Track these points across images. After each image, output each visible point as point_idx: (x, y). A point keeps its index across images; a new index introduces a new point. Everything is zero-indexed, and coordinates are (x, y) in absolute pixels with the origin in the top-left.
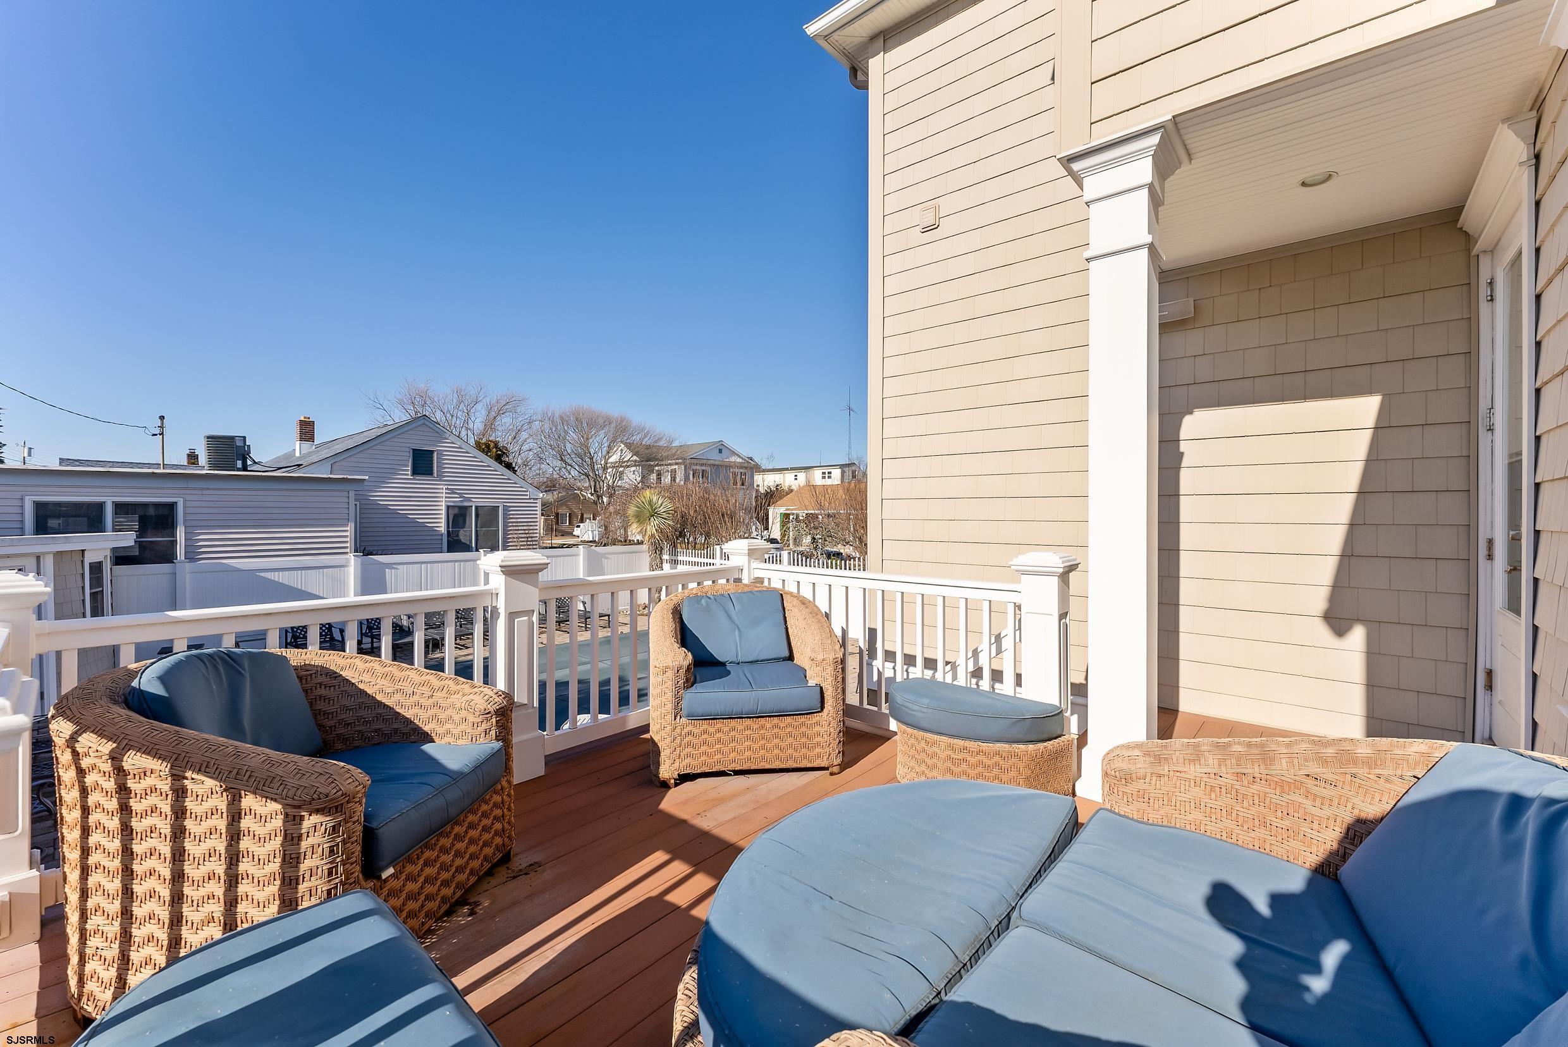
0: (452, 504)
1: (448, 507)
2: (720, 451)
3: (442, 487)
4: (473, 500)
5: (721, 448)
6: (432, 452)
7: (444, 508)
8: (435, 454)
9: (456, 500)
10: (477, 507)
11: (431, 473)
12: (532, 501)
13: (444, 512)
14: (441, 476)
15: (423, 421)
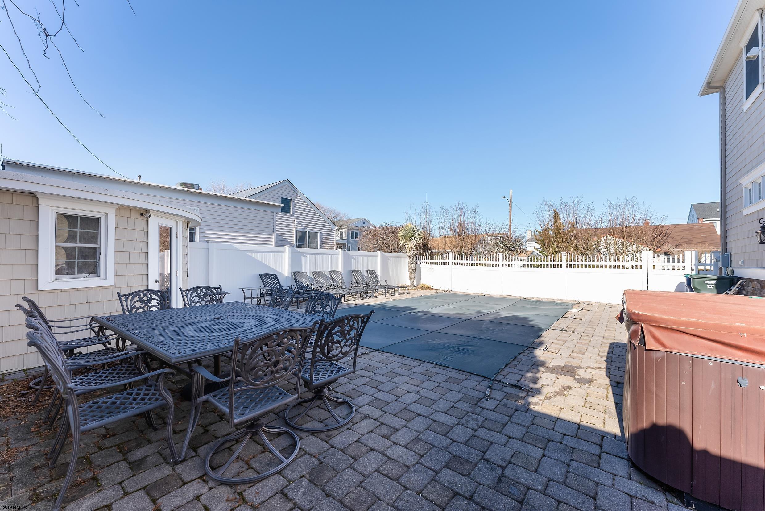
0: (299, 230)
1: (296, 231)
2: (364, 223)
3: (294, 220)
4: (308, 228)
5: (364, 221)
6: (290, 200)
7: (295, 231)
8: (291, 202)
9: (300, 228)
10: (309, 232)
11: (289, 212)
12: (332, 231)
13: (295, 234)
14: (294, 215)
15: (286, 183)
